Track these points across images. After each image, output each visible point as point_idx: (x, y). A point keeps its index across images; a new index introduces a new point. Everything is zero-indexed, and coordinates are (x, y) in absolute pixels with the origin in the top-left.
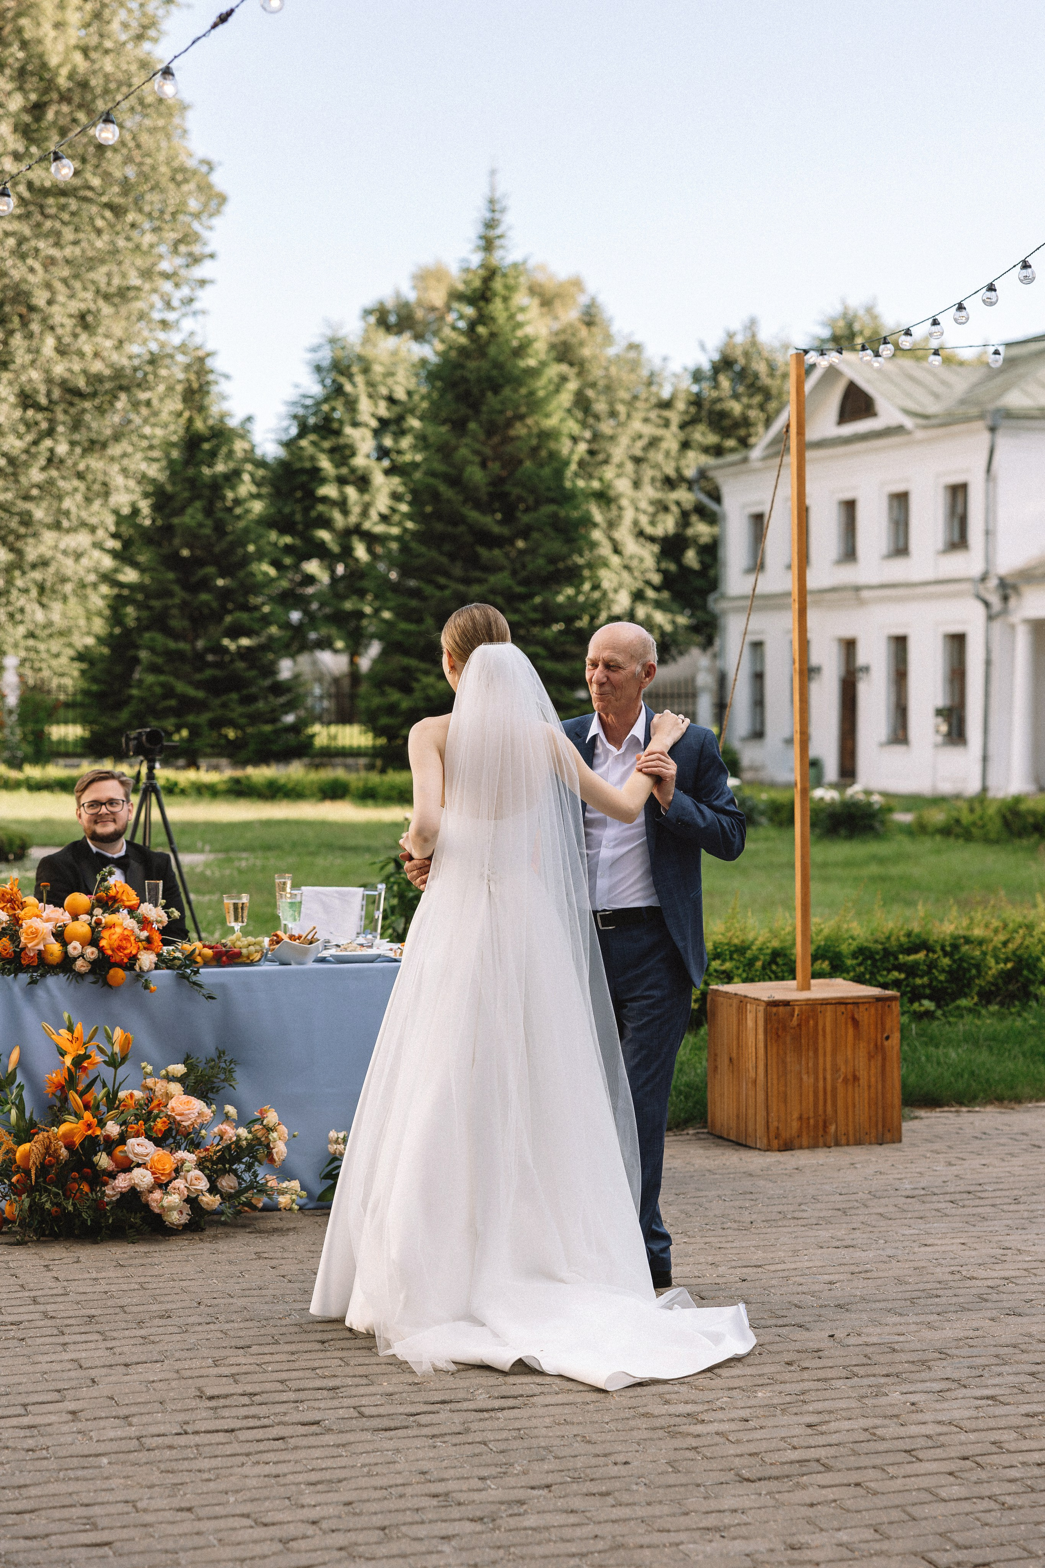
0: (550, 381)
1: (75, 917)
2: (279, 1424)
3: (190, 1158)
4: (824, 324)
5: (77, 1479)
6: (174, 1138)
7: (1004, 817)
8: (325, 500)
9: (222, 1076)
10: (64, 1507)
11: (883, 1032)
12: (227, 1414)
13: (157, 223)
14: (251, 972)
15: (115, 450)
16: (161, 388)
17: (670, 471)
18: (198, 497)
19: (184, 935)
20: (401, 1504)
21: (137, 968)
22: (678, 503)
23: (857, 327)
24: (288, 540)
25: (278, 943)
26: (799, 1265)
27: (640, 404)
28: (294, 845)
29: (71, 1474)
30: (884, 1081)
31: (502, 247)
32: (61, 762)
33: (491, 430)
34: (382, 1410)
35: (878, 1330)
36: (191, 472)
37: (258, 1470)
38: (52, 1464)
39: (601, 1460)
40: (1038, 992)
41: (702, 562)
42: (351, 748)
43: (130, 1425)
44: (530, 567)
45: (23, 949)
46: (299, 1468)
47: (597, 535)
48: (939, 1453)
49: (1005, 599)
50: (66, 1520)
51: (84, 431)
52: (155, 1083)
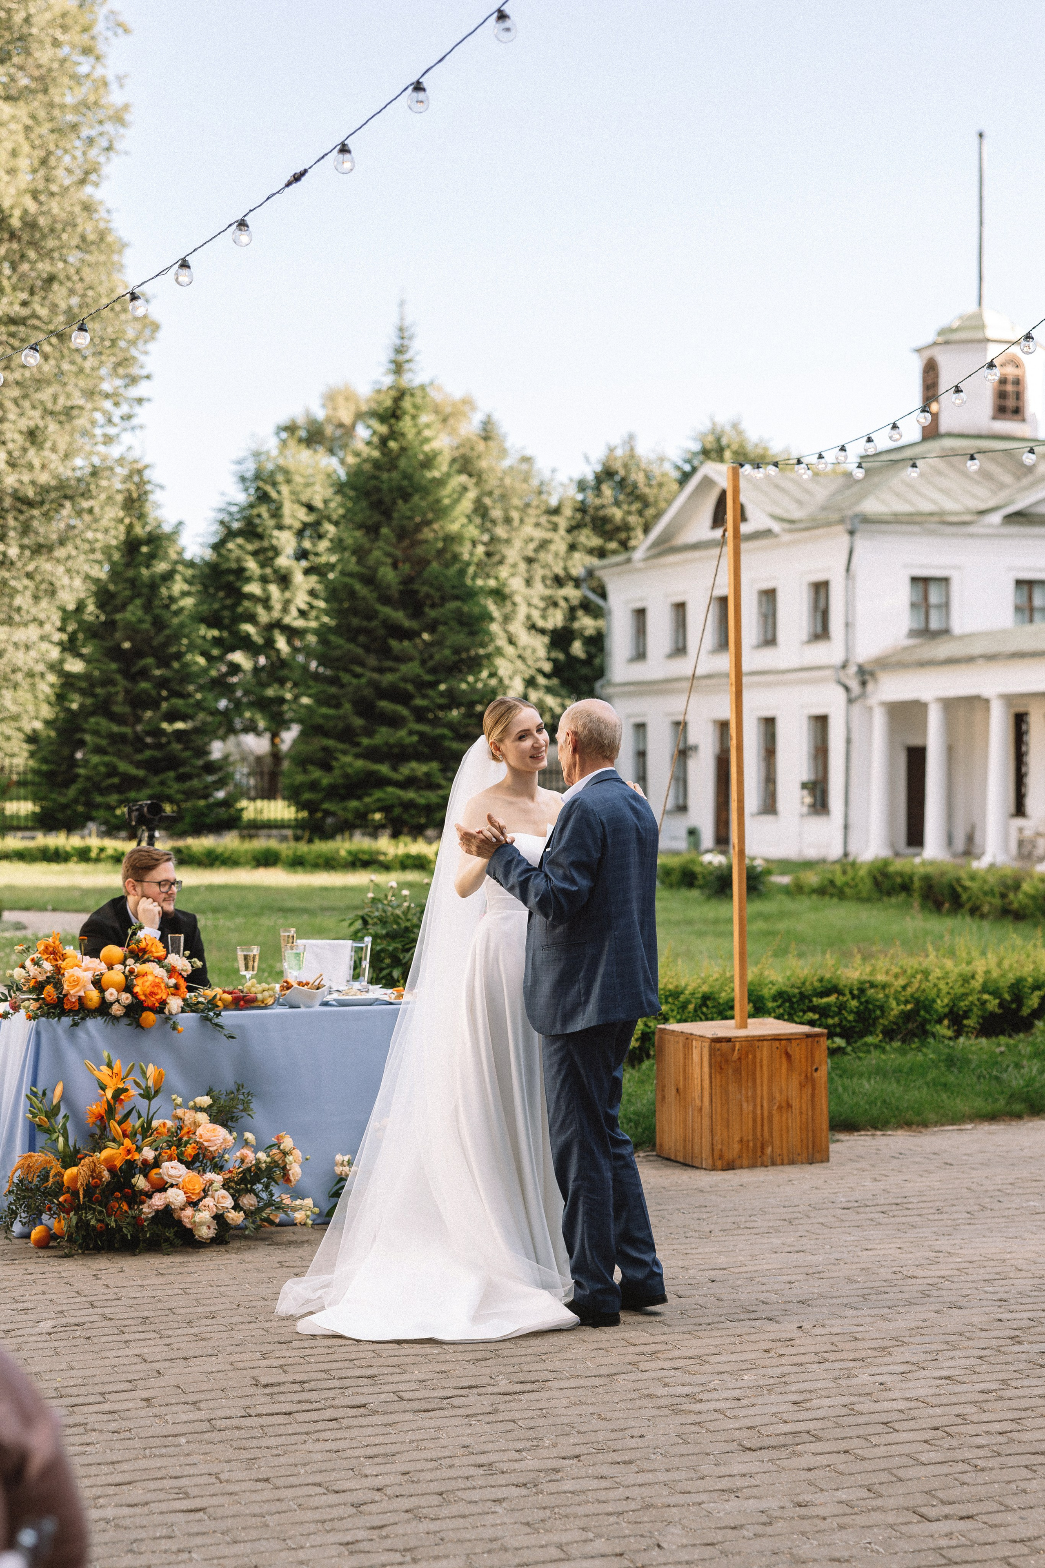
0: (454, 491)
1: (110, 967)
2: (330, 1407)
3: (218, 1179)
4: (695, 439)
5: (162, 1456)
6: (201, 1162)
7: (875, 878)
8: (251, 597)
9: (241, 1107)
10: (156, 1479)
11: (812, 1063)
12: (283, 1399)
13: (99, 348)
14: (265, 1014)
15: (60, 553)
16: (103, 496)
17: (559, 570)
18: (139, 595)
19: (206, 983)
20: (452, 1473)
21: (166, 1011)
22: (566, 599)
23: (724, 441)
24: (216, 633)
25: (288, 988)
26: (760, 1267)
27: (532, 511)
28: (239, 907)
29: (157, 1452)
30: (813, 1108)
31: (410, 370)
32: (20, 834)
33: (402, 534)
34: (418, 1395)
35: (839, 1322)
36: (131, 573)
37: (319, 1446)
38: (137, 1443)
39: (619, 1435)
40: (934, 1030)
41: (587, 652)
42: (276, 821)
43: (199, 1409)
44: (437, 657)
45: (66, 995)
46: (355, 1444)
47: (494, 627)
48: (912, 1424)
49: (864, 684)
50: (161, 1490)
51: (32, 535)
52: (185, 1113)
